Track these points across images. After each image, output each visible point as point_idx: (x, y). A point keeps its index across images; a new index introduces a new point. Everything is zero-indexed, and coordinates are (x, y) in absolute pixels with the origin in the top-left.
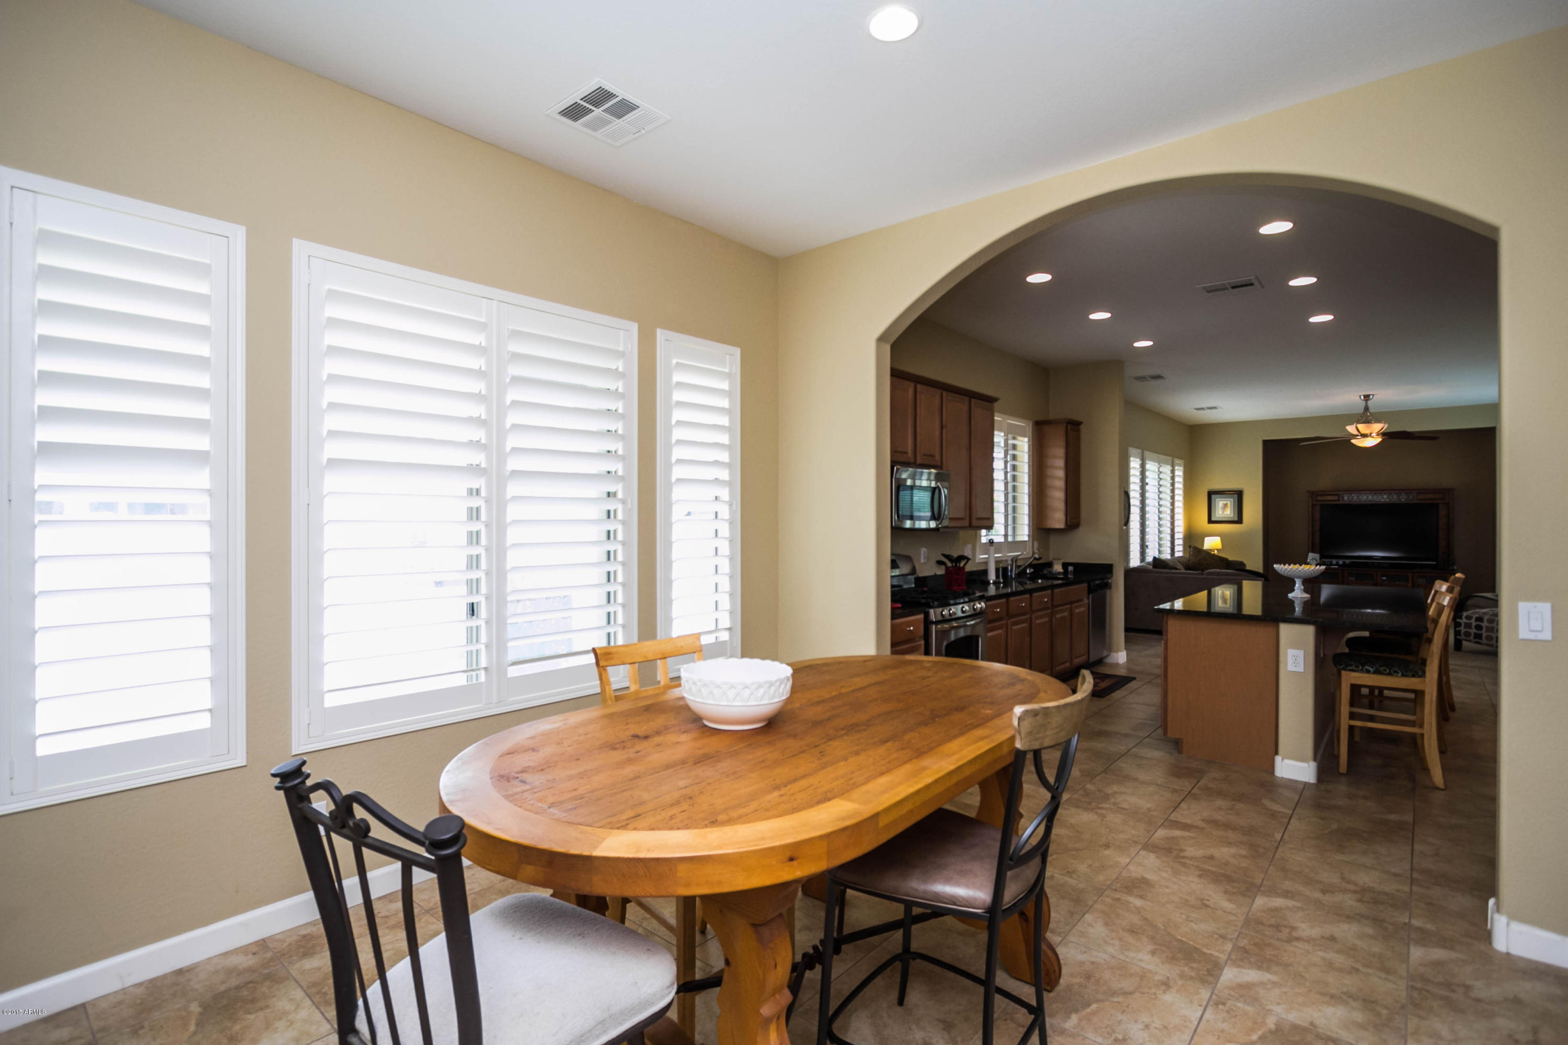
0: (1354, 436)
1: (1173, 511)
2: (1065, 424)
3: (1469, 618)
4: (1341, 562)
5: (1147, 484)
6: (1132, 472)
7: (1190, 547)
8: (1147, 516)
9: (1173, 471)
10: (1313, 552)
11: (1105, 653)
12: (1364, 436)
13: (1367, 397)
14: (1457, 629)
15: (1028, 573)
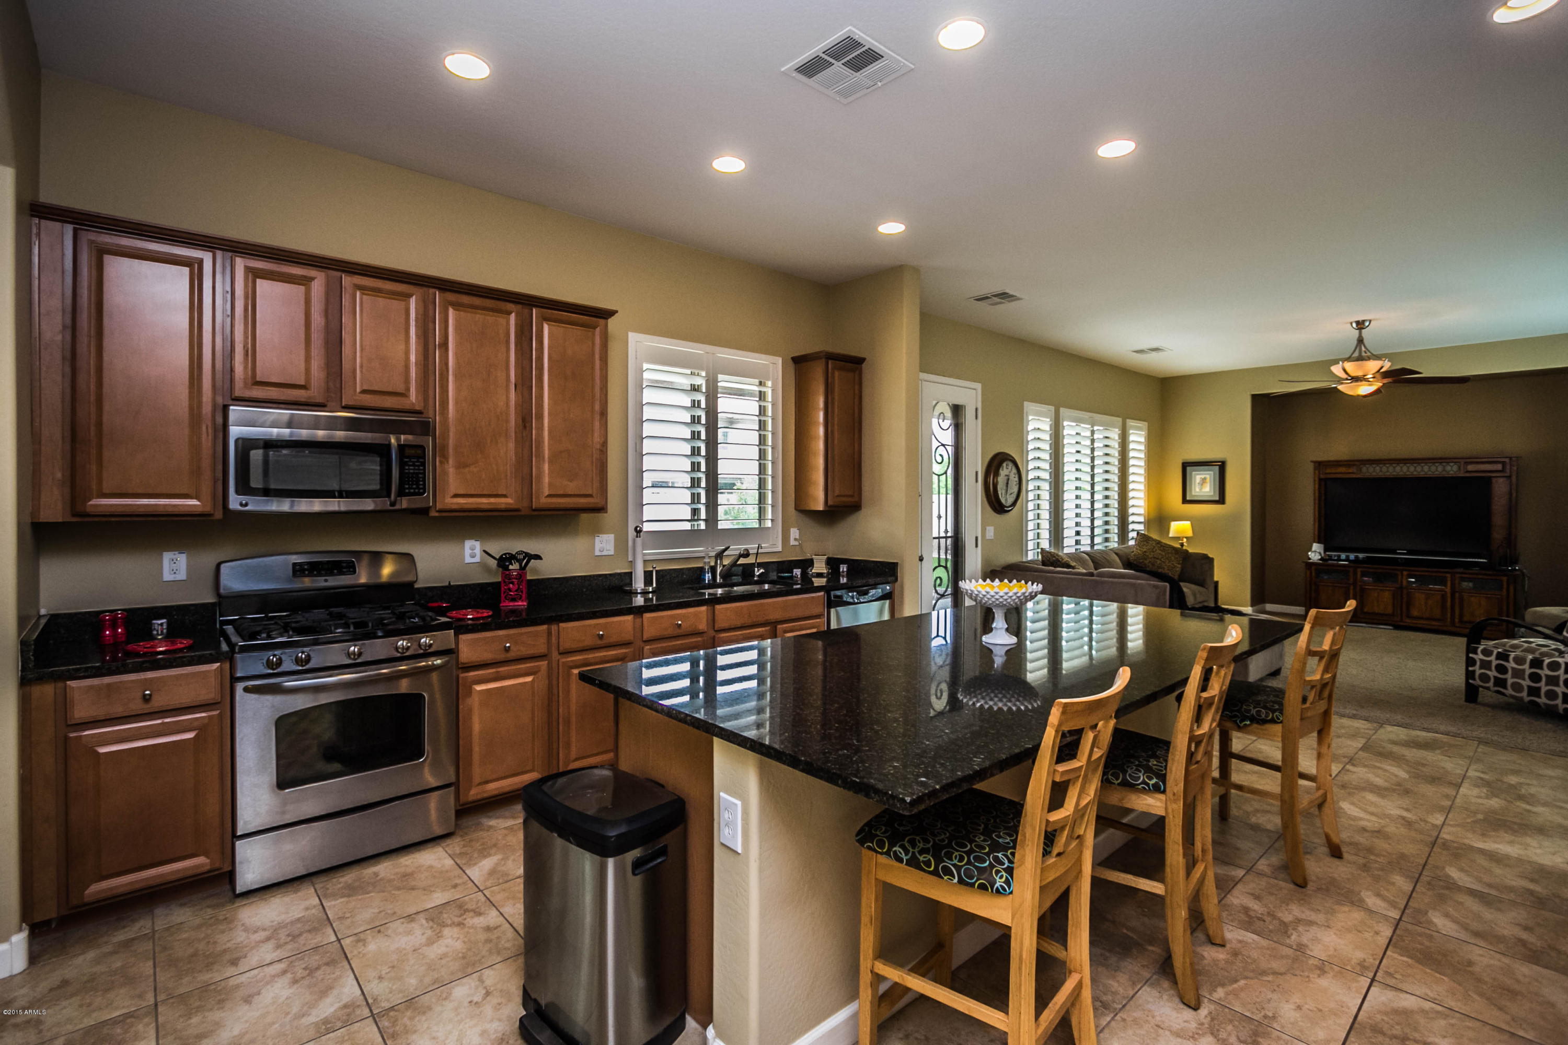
0: (1340, 381)
1: (1123, 487)
2: (825, 360)
3: (1487, 652)
4: (1352, 556)
6: (1033, 435)
9: (1124, 436)
10: (1316, 542)
12: (1356, 379)
13: (1362, 325)
14: (1470, 669)
15: (754, 575)
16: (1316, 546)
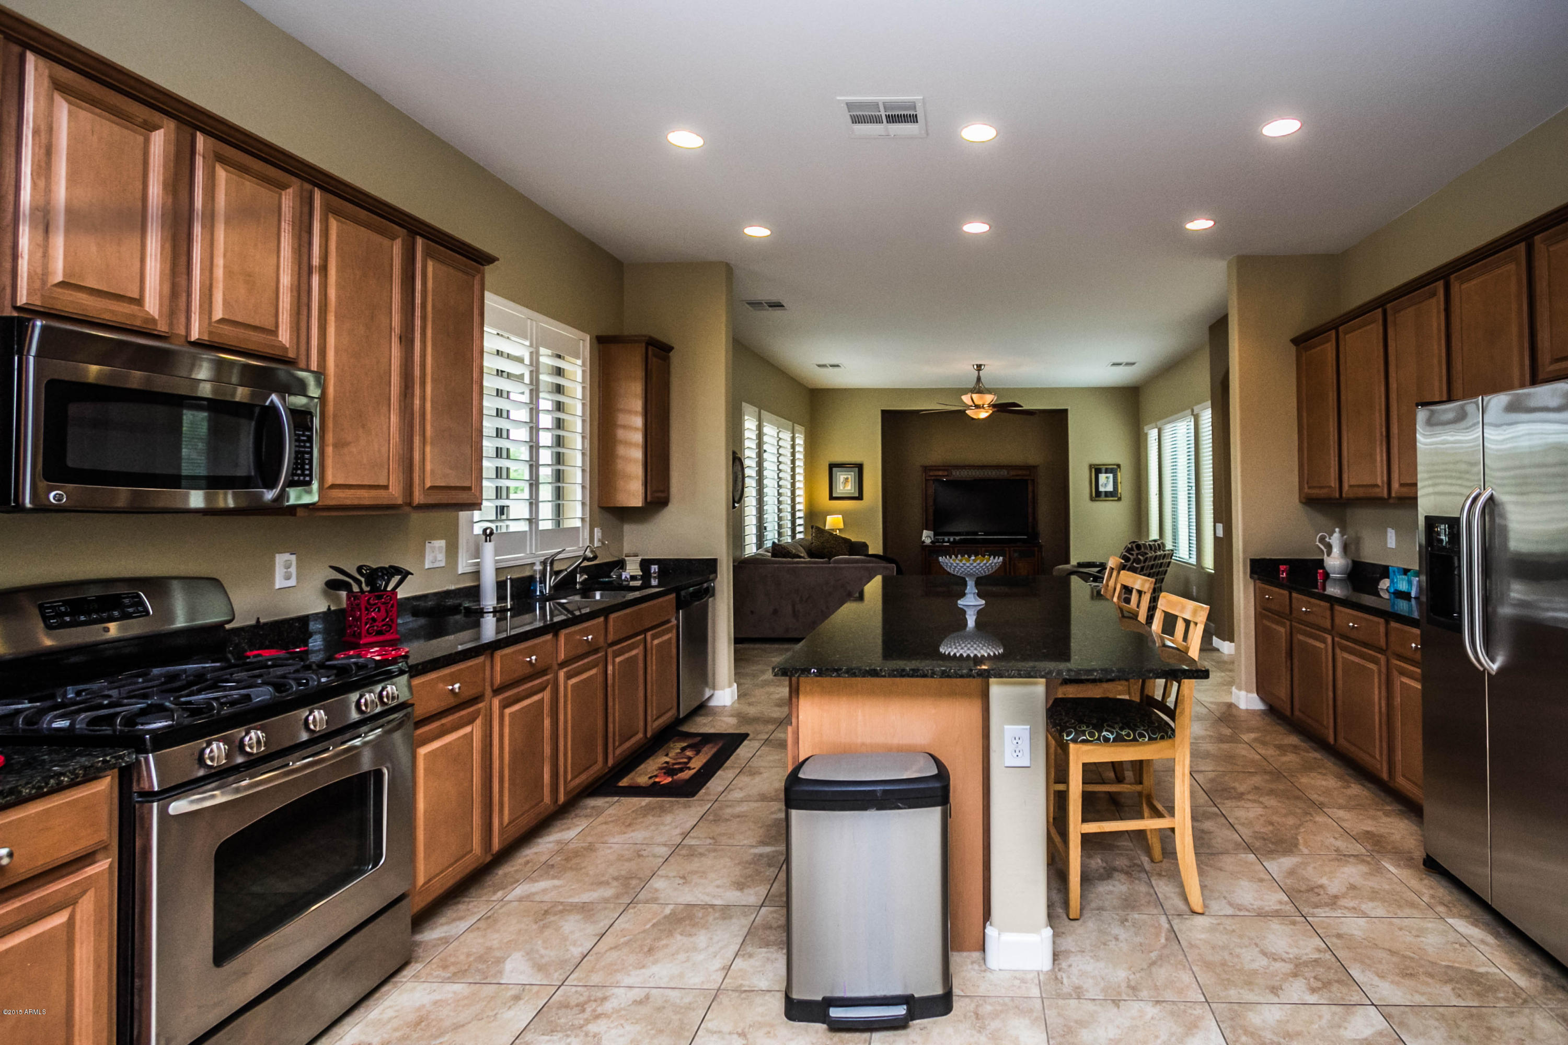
0: (969, 407)
1: (793, 485)
2: (644, 345)
4: (952, 539)
5: (765, 451)
6: (747, 434)
7: (812, 527)
8: (765, 490)
9: (793, 439)
10: (926, 529)
11: (708, 693)
12: (977, 407)
13: (979, 367)
15: (576, 583)
16: (925, 533)
